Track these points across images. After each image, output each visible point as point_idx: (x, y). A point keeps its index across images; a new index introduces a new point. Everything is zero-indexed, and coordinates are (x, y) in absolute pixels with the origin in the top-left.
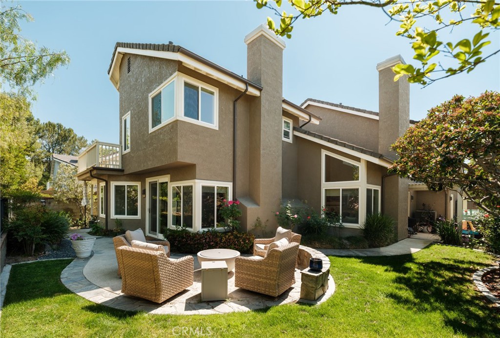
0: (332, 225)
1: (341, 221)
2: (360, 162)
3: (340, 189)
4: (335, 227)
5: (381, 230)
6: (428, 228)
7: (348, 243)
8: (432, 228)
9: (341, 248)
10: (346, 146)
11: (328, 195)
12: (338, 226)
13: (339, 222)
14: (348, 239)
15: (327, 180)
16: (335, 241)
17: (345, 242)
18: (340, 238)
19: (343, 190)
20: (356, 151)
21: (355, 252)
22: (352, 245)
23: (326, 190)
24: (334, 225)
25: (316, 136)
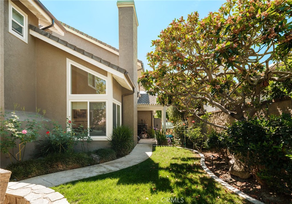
0: (79, 139)
1: (89, 135)
2: (107, 76)
3: (87, 102)
4: (83, 141)
5: (125, 140)
6: (145, 135)
7: (98, 158)
8: (147, 135)
9: (91, 165)
10: (94, 57)
11: (74, 109)
12: (86, 140)
13: (87, 136)
14: (97, 152)
15: (74, 92)
16: (83, 157)
17: (95, 156)
18: (89, 153)
19: (90, 103)
20: (103, 64)
21: (106, 166)
22: (102, 159)
23: (72, 103)
24: (82, 140)
25: (59, 41)
